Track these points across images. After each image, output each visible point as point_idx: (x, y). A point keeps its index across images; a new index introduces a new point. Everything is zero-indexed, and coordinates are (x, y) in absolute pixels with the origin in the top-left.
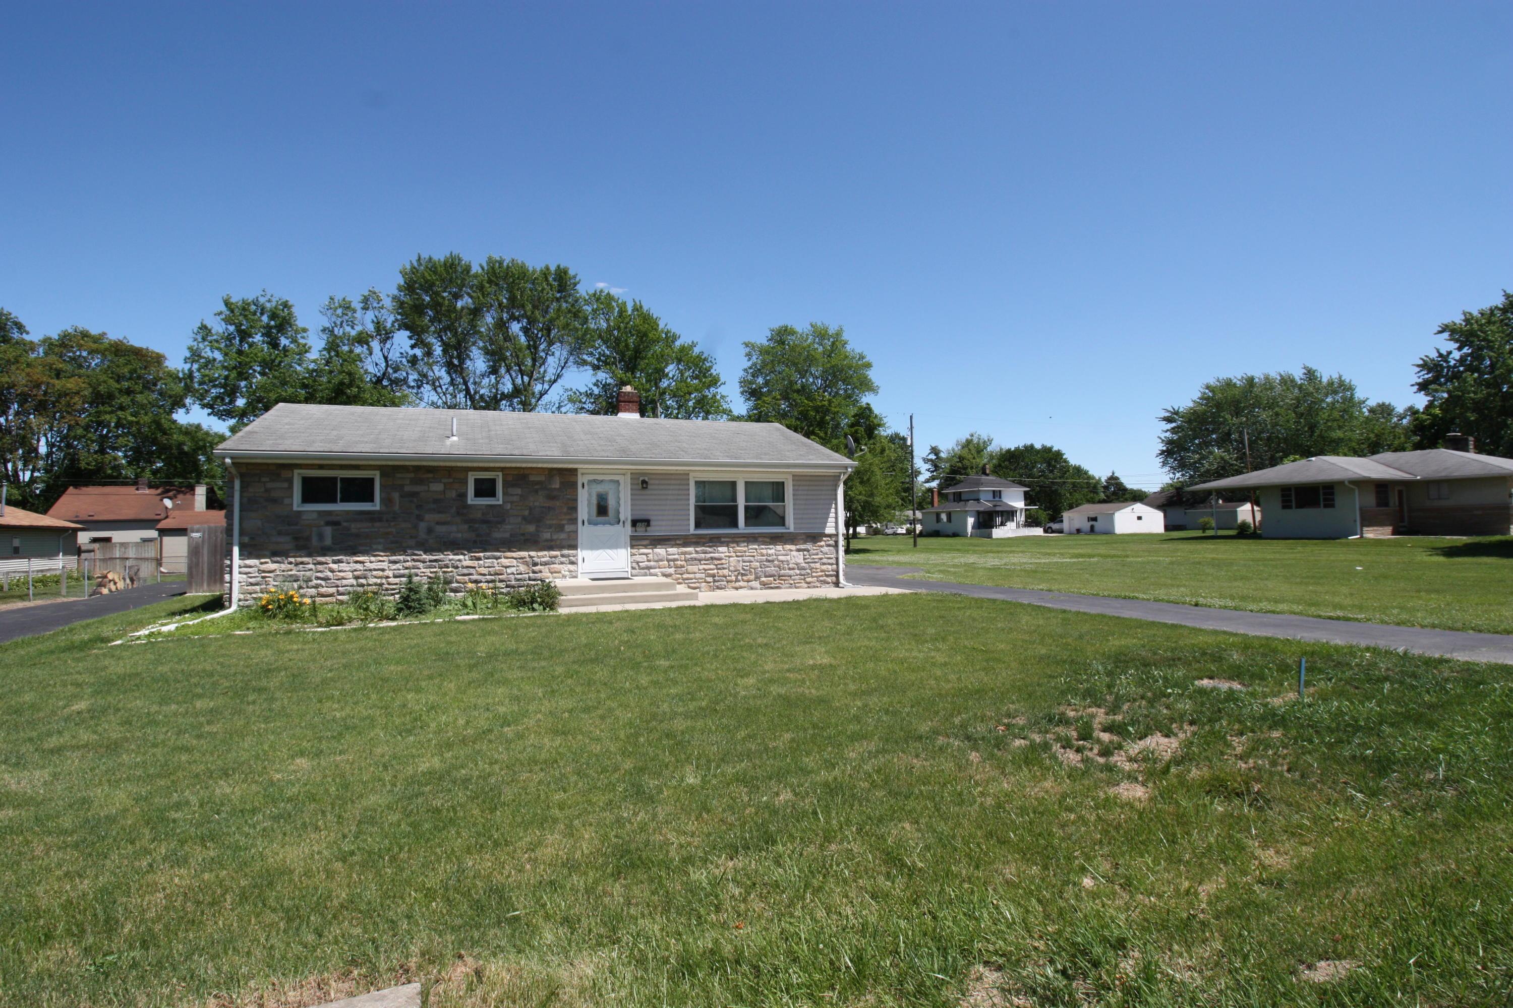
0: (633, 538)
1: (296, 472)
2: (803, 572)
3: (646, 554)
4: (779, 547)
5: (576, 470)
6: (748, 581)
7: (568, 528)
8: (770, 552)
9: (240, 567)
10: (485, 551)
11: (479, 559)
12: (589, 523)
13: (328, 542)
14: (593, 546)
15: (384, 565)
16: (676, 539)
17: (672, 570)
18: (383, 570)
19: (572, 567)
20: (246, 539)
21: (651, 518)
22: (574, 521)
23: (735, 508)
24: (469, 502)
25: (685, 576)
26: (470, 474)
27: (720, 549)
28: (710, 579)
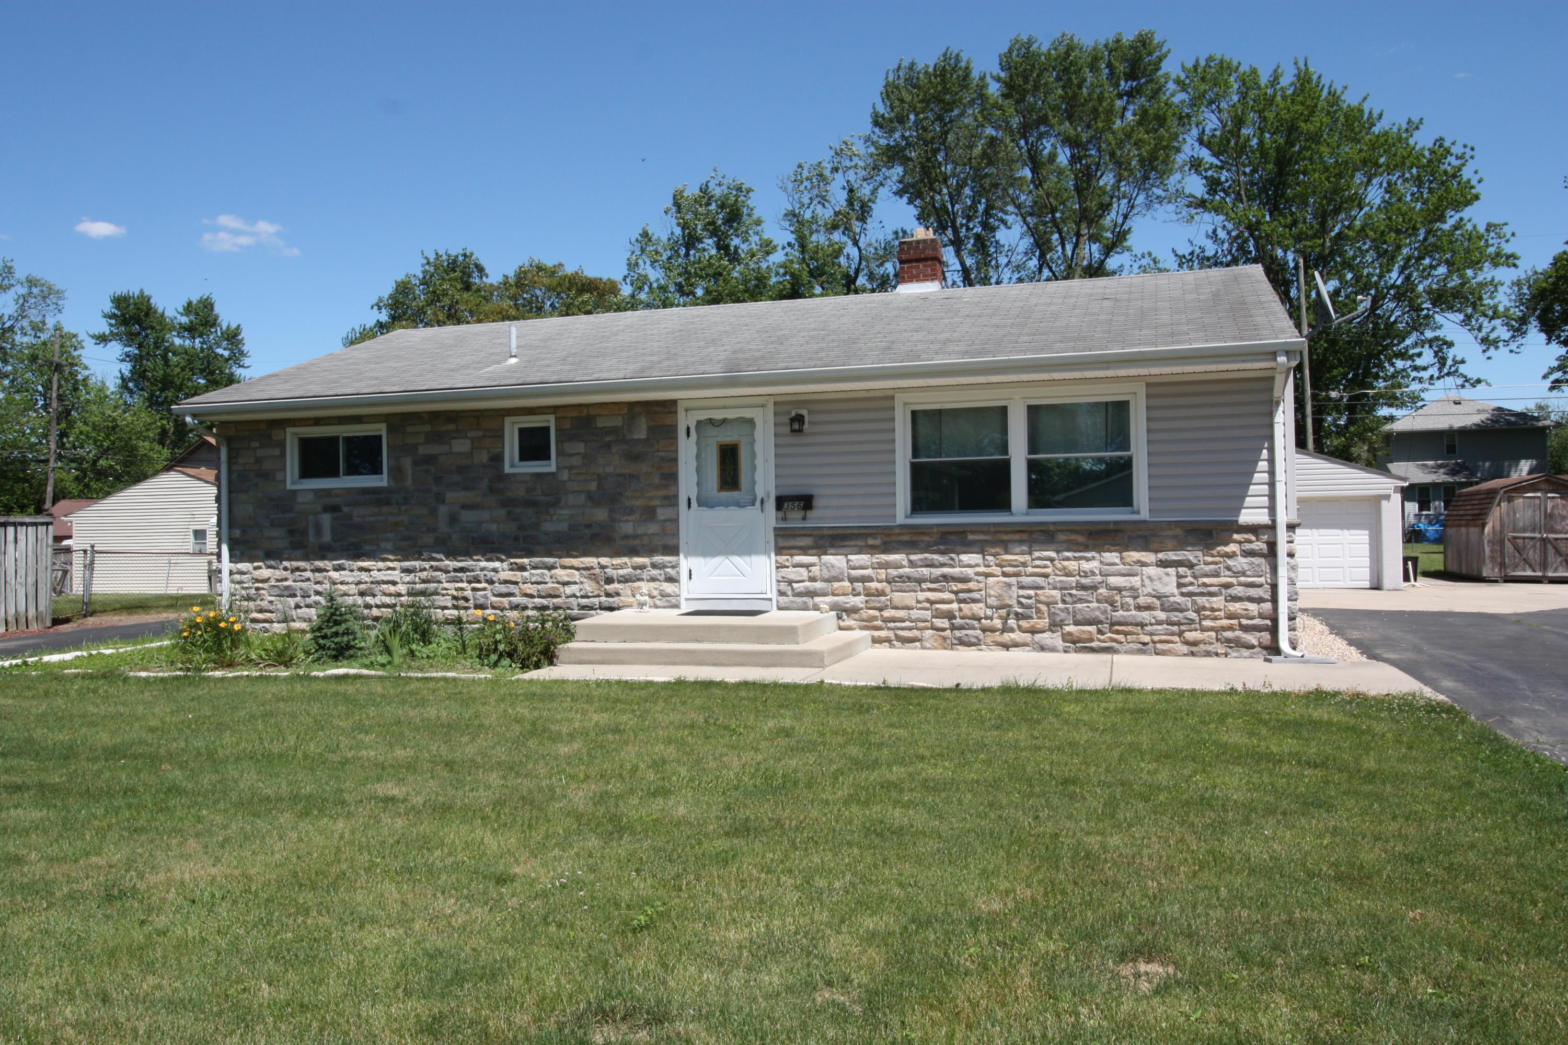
0: (780, 533)
1: (290, 430)
2: (1176, 616)
3: (807, 566)
4: (1111, 557)
5: (674, 402)
6: (1033, 631)
7: (662, 514)
8: (1086, 566)
9: (231, 573)
10: (530, 554)
11: (522, 568)
12: (700, 505)
13: (327, 537)
14: (708, 551)
15: (396, 575)
16: (865, 536)
17: (858, 601)
18: (394, 583)
19: (668, 587)
20: (237, 533)
21: (815, 491)
22: (672, 501)
23: (1005, 467)
24: (507, 470)
25: (887, 614)
26: (508, 420)
27: (965, 558)
28: (943, 623)
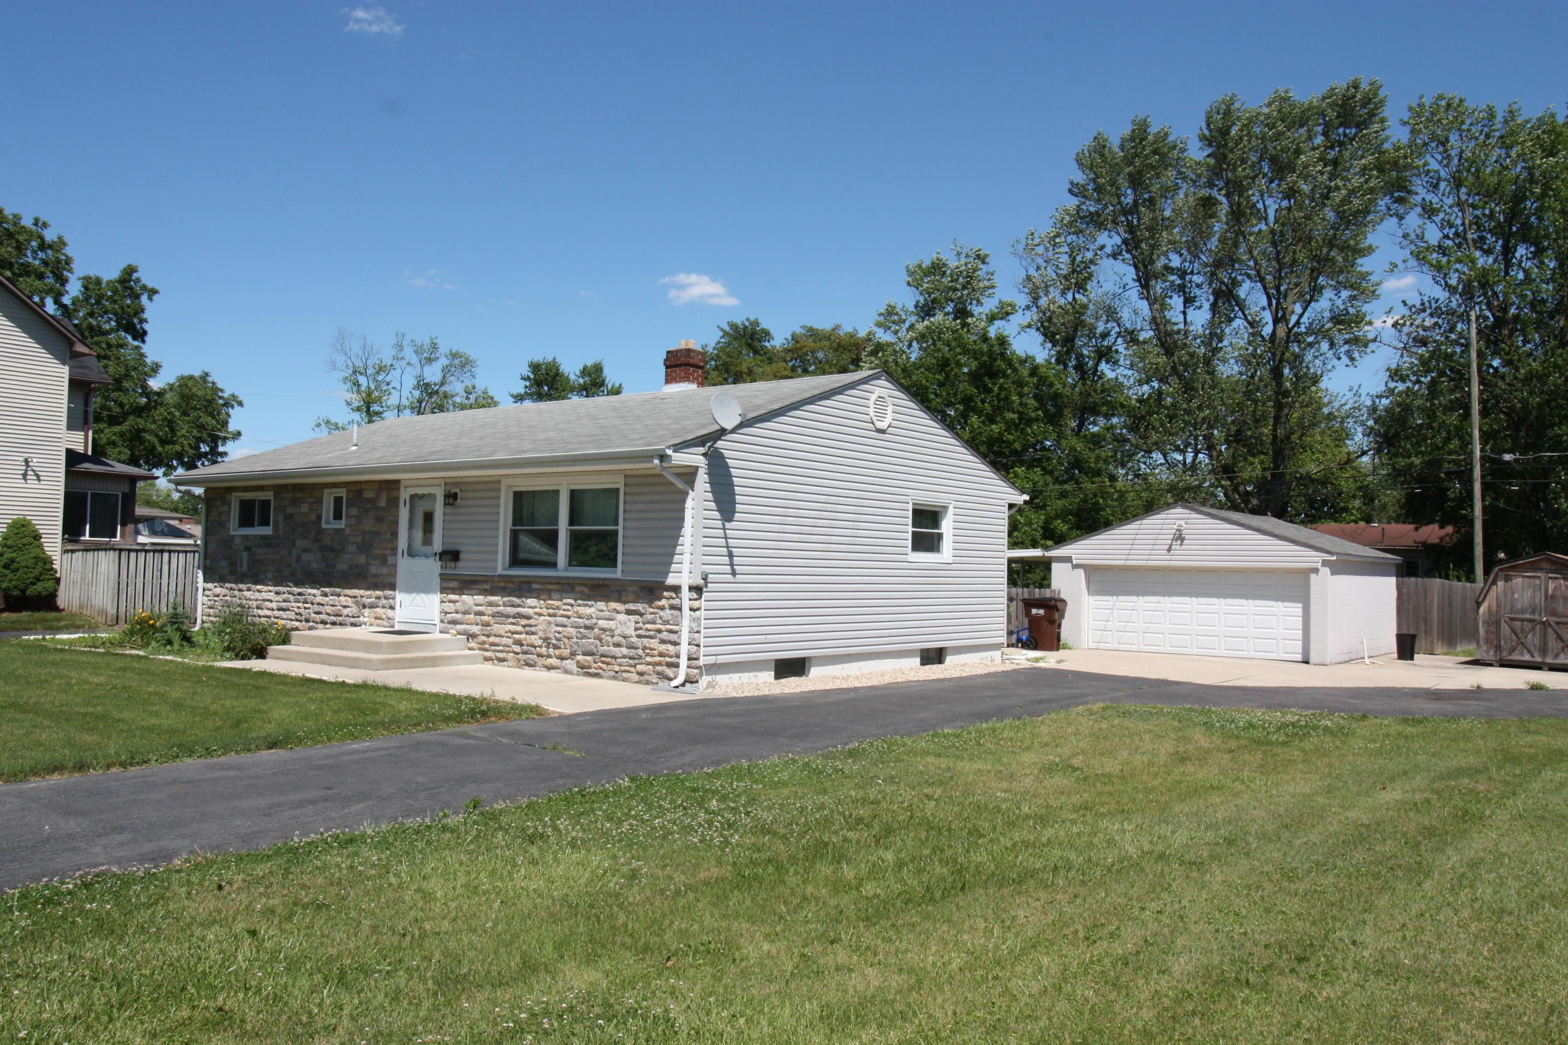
0: (443, 577)
1: (234, 494)
2: (632, 652)
3: (454, 602)
4: (601, 605)
5: (397, 482)
6: (562, 658)
7: (390, 560)
8: (588, 611)
9: (204, 590)
10: (329, 585)
11: (325, 595)
12: (409, 555)
13: (245, 568)
14: (409, 590)
15: (271, 596)
16: (482, 582)
17: (475, 629)
18: (271, 601)
19: (390, 613)
20: (208, 563)
21: (461, 548)
22: (394, 550)
23: (555, 534)
24: (324, 526)
25: (492, 639)
26: (326, 491)
27: (531, 601)
28: (517, 648)
